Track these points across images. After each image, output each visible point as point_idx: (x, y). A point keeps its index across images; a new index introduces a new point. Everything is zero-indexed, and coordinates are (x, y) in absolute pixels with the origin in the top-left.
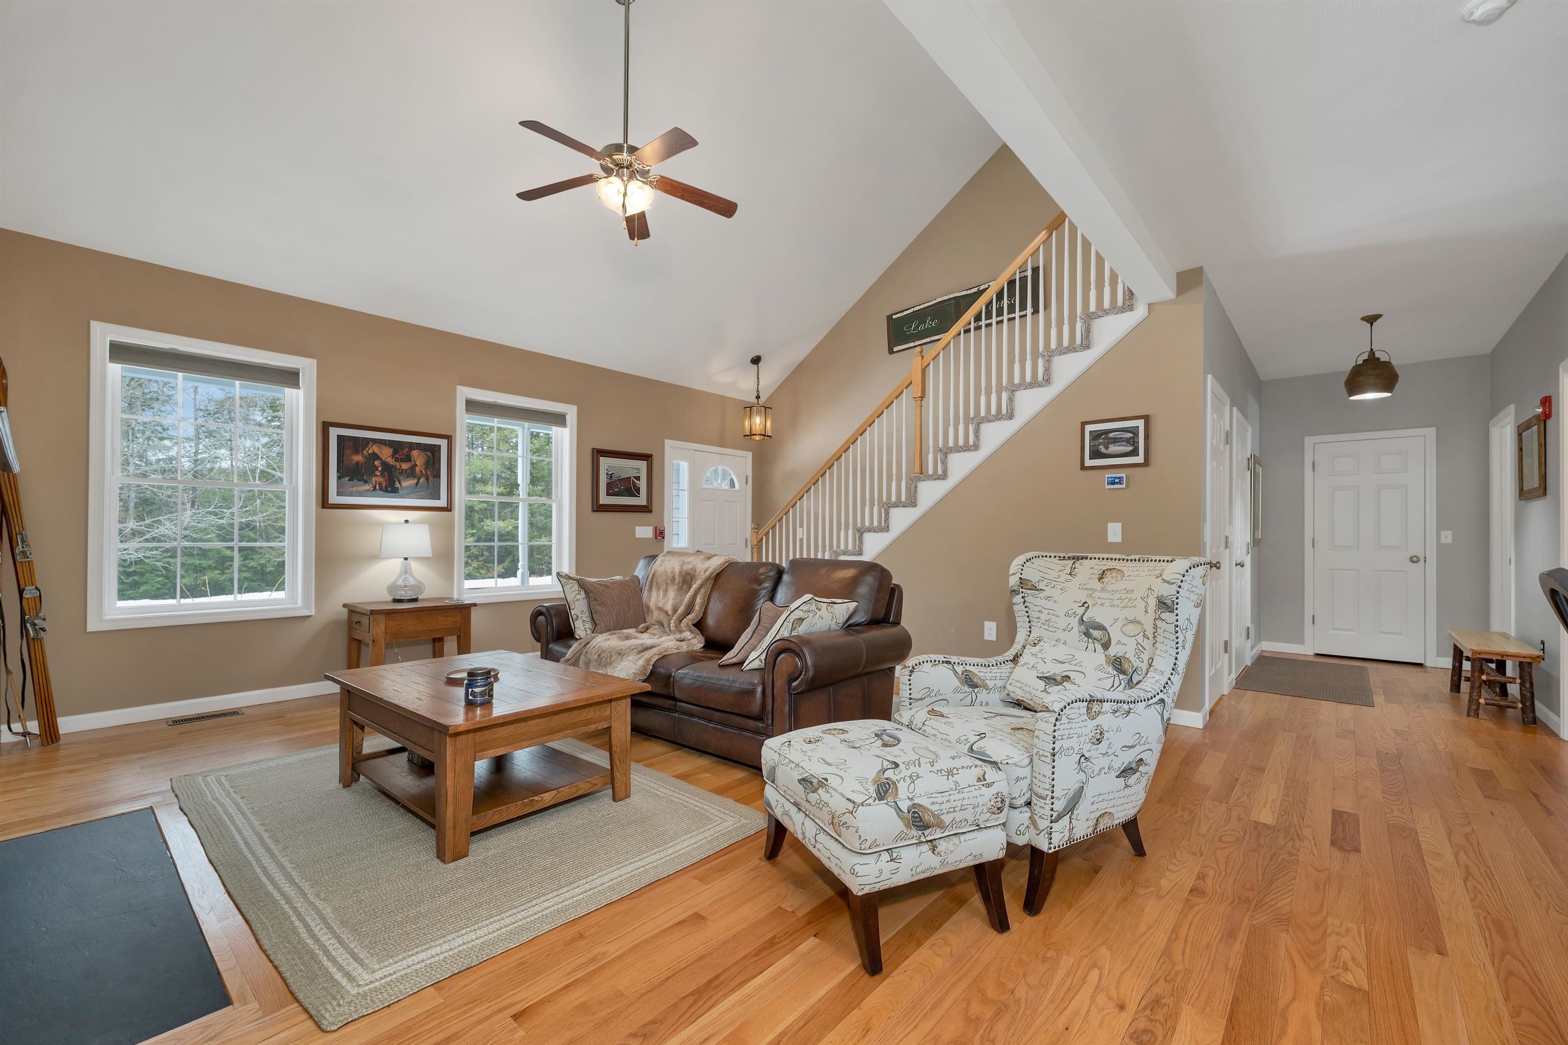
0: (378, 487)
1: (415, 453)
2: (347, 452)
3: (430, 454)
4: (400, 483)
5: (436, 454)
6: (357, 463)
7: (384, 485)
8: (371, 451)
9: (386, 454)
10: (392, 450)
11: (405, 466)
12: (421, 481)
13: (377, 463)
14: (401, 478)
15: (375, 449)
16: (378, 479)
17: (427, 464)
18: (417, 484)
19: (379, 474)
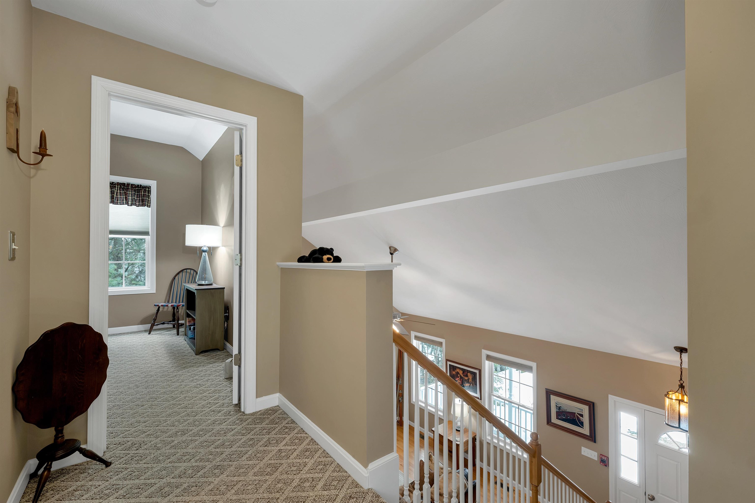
1: (469, 374)
2: (452, 370)
3: (473, 375)
4: (465, 384)
5: (475, 376)
6: (454, 374)
7: (461, 384)
8: (457, 371)
9: (461, 372)
10: (462, 372)
11: (466, 378)
13: (459, 375)
14: (465, 382)
17: (473, 379)
18: (470, 386)
19: (459, 379)
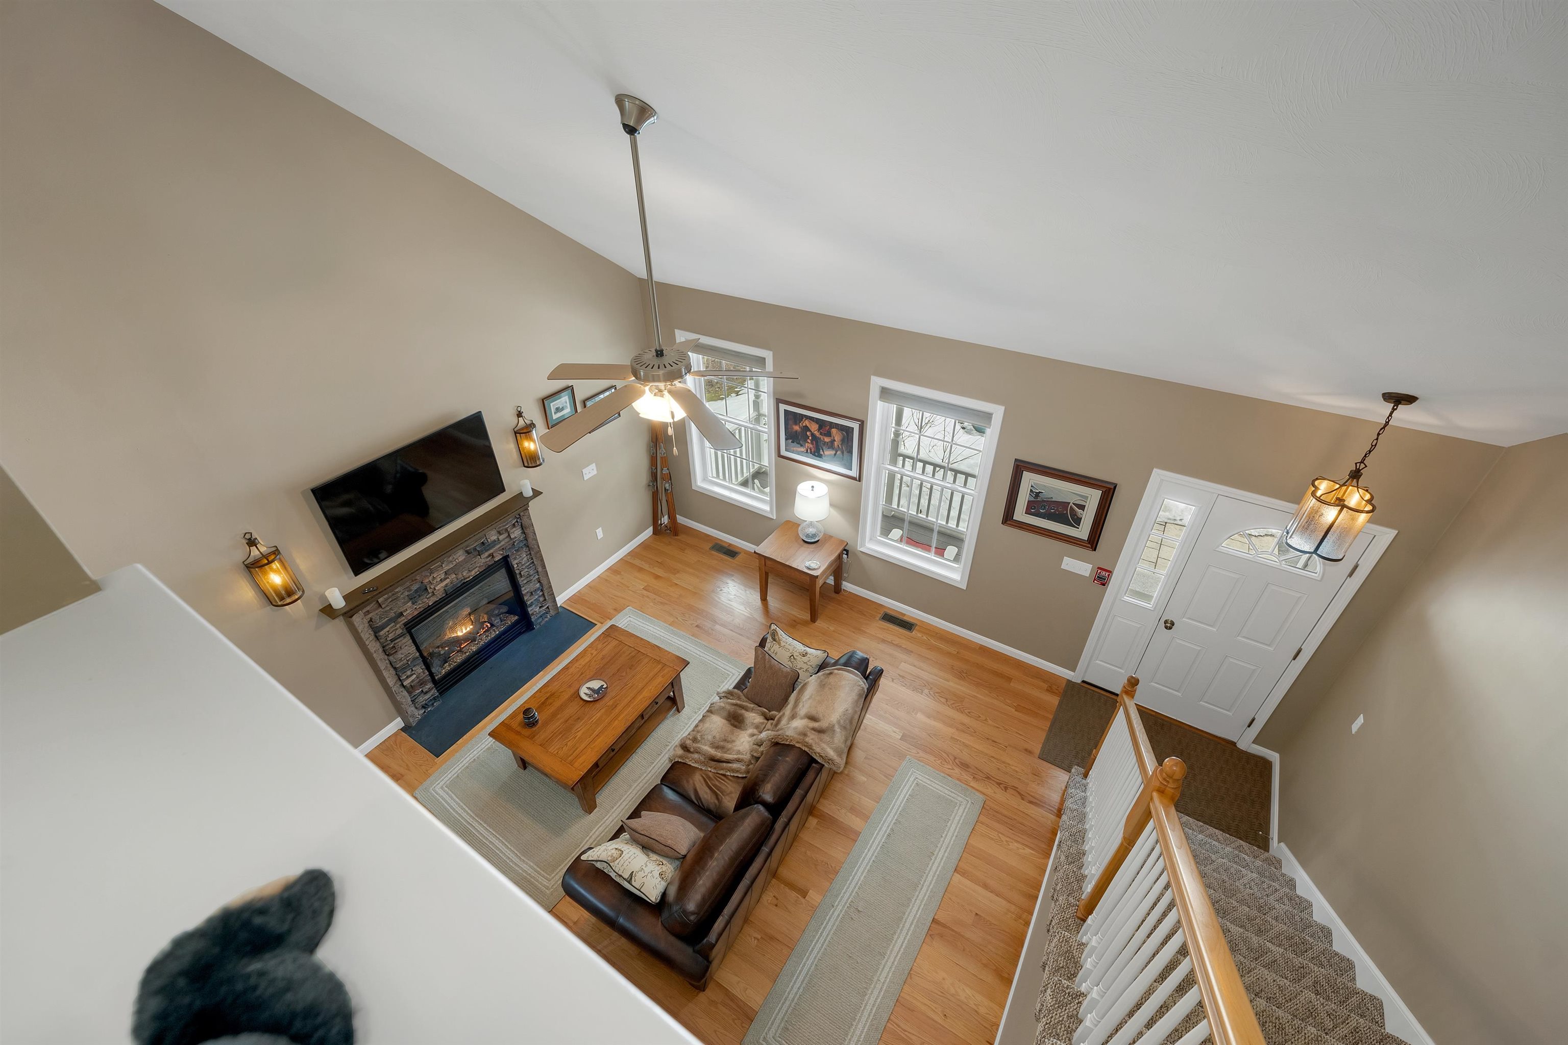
0: (809, 451)
1: (834, 431)
2: (791, 422)
3: (845, 434)
4: (823, 451)
5: (850, 434)
6: (796, 431)
7: (813, 450)
8: (804, 425)
9: (814, 427)
10: (818, 426)
11: (827, 439)
12: (838, 453)
13: (808, 433)
14: (824, 448)
15: (806, 423)
16: (808, 445)
17: (843, 441)
18: (835, 454)
19: (809, 441)
